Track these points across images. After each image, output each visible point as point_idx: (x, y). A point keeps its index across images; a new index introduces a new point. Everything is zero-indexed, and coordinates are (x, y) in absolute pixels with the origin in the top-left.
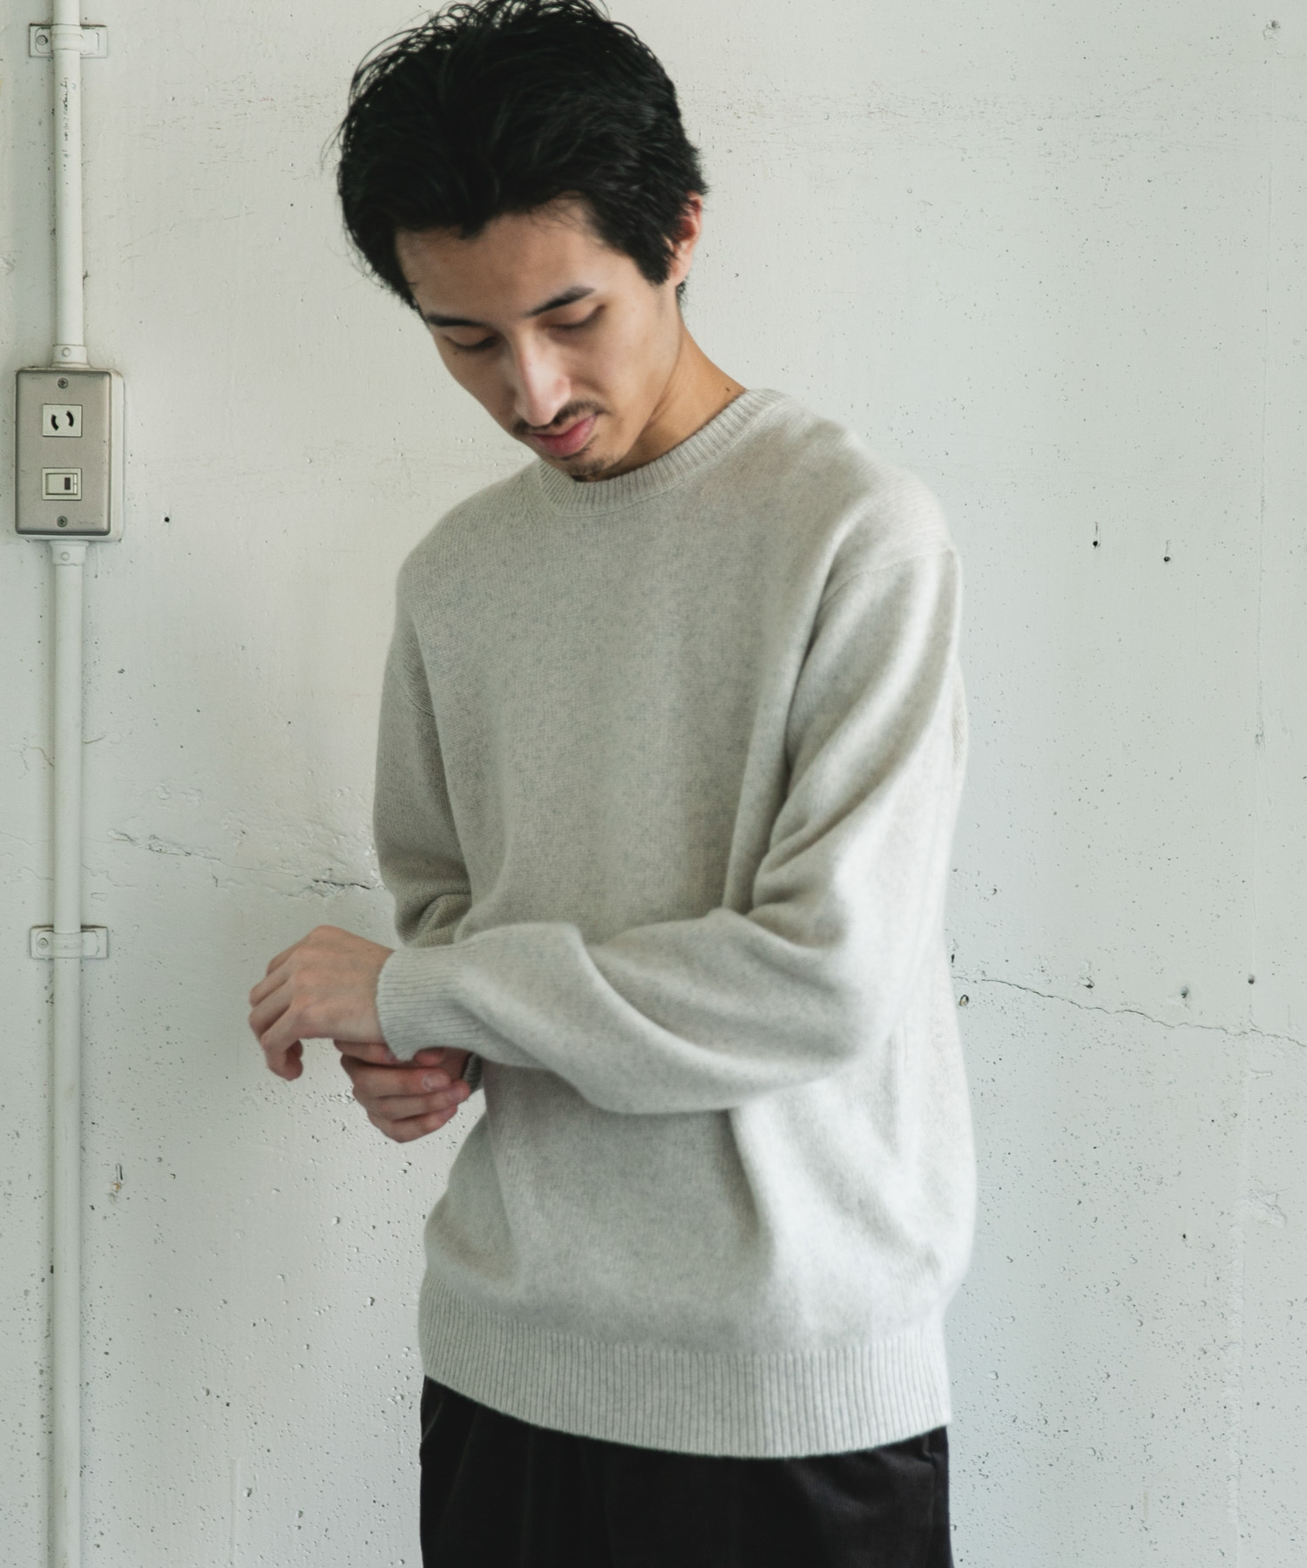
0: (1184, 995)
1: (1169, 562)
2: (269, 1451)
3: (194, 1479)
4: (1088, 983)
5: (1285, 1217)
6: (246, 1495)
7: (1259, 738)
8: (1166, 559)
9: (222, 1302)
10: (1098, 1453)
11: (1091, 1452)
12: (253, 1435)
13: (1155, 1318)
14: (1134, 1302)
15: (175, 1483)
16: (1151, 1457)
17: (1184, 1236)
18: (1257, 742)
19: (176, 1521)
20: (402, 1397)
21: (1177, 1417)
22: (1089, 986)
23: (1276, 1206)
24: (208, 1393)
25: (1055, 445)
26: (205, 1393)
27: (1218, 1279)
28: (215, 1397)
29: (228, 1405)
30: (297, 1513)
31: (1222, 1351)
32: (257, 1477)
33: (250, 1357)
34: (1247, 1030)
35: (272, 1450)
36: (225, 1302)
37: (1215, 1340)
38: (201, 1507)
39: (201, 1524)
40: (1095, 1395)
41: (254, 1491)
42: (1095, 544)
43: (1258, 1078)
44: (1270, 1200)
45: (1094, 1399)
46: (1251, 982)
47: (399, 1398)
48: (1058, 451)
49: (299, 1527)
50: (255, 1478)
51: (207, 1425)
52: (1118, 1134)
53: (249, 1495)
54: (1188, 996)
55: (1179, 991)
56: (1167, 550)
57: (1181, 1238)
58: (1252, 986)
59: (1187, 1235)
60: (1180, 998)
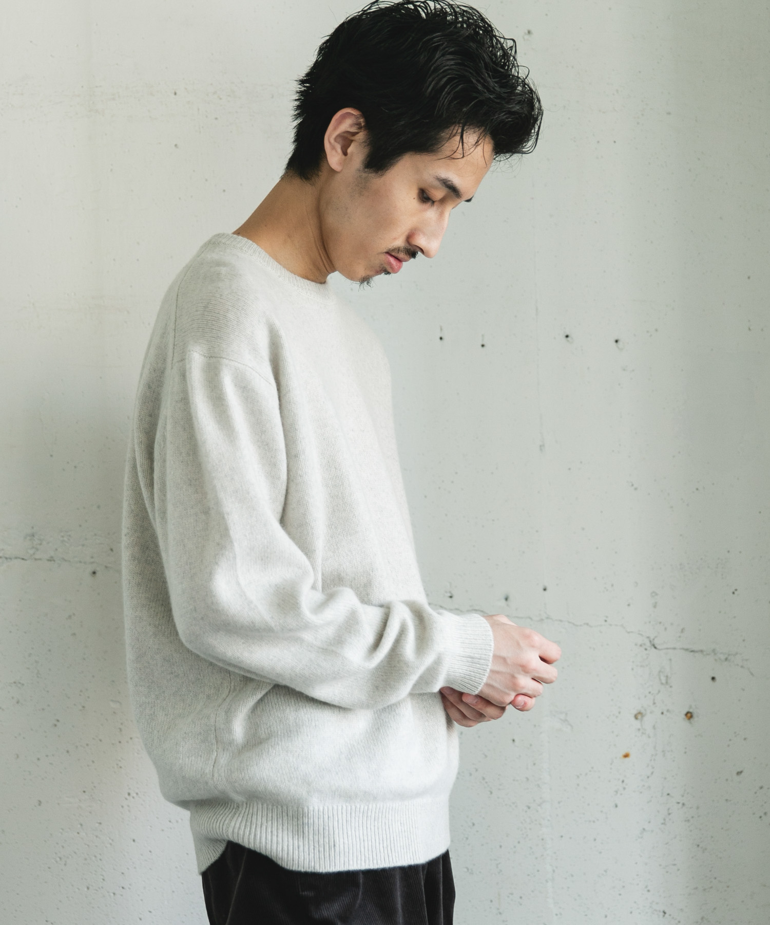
0: (506, 599)
1: (484, 348)
4: (449, 595)
5: (572, 726)
7: (542, 447)
8: (483, 346)
10: (470, 871)
11: (466, 870)
13: (499, 789)
14: (486, 780)
16: (501, 871)
18: (541, 450)
20: (60, 858)
21: (515, 847)
22: (451, 597)
23: (566, 720)
27: (534, 764)
31: (539, 807)
34: (544, 618)
37: (534, 801)
40: (466, 836)
42: (441, 338)
44: (562, 716)
45: (465, 838)
46: (545, 590)
47: (58, 859)
48: (417, 285)
54: (508, 600)
55: (503, 597)
56: (483, 340)
57: (512, 741)
58: (545, 592)
59: (515, 740)
60: (504, 601)
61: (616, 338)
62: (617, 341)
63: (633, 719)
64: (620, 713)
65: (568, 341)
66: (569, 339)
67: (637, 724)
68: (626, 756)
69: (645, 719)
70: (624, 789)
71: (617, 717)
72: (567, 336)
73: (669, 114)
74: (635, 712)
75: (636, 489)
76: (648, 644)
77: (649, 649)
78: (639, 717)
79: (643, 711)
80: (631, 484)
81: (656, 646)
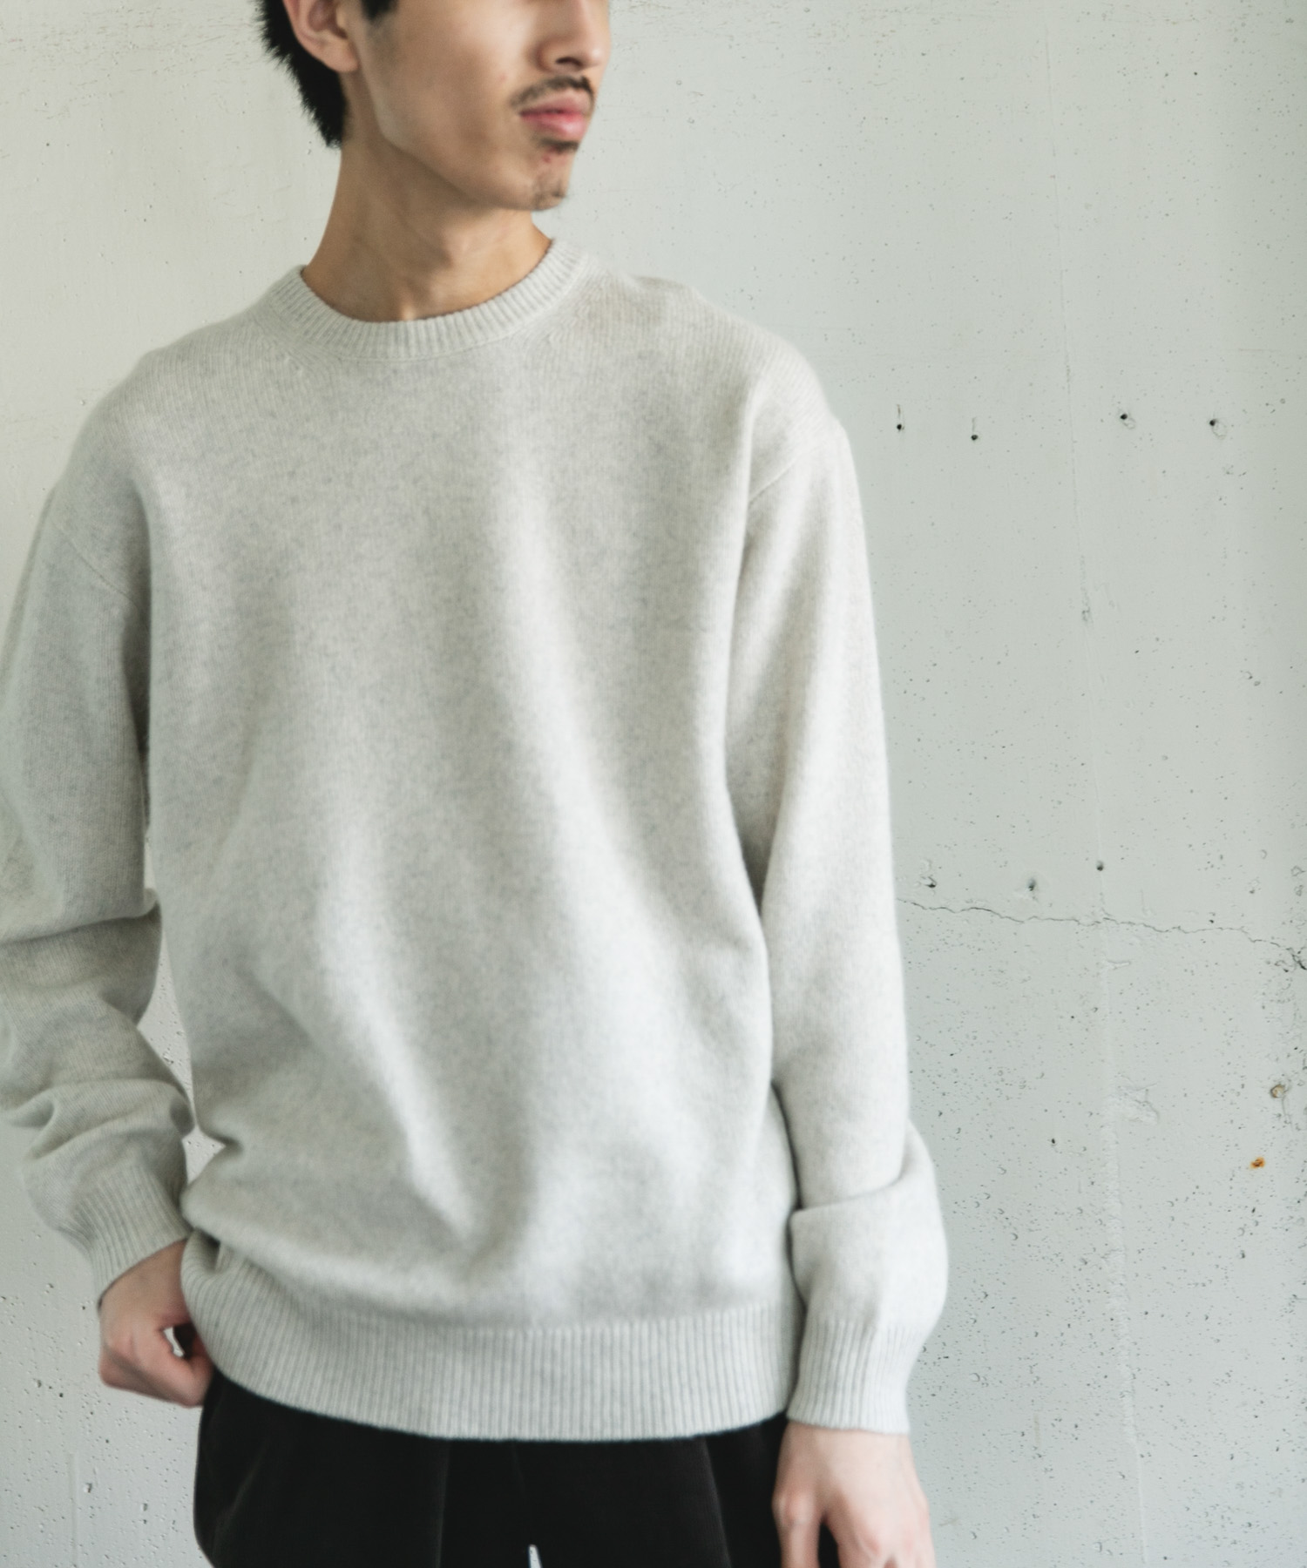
0: (1032, 887)
1: (977, 441)
2: (107, 1441)
3: (30, 1478)
4: (930, 882)
5: (1157, 1113)
6: (86, 1490)
7: (1086, 614)
8: (974, 438)
9: (48, 1286)
10: (982, 1379)
11: (975, 1378)
12: (90, 1425)
13: (1031, 1230)
14: (1006, 1215)
15: (11, 1484)
16: (1038, 1378)
17: (1053, 1141)
18: (1084, 619)
19: (13, 1525)
21: (1062, 1334)
22: (932, 886)
23: (1147, 1102)
24: (40, 1384)
25: (849, 329)
26: (36, 1385)
27: (1093, 1183)
28: (47, 1388)
29: (61, 1395)
30: (142, 1507)
31: (1103, 1260)
32: (97, 1470)
33: (81, 1343)
34: (1100, 919)
35: (111, 1441)
36: (52, 1287)
37: (1095, 1249)
38: (39, 1508)
39: (41, 1526)
40: (973, 1316)
41: (94, 1486)
42: (899, 427)
43: (1116, 968)
44: (1140, 1096)
45: (972, 1321)
46: (1100, 868)
48: (853, 335)
49: (145, 1521)
50: (95, 1472)
51: (41, 1419)
52: (975, 1038)
53: (89, 1490)
54: (1035, 888)
55: (1026, 884)
56: (973, 428)
57: (1051, 1143)
58: (1101, 872)
59: (1056, 1140)
60: (1028, 890)
61: (1211, 419)
62: (1212, 423)
63: (1268, 1096)
64: (1243, 1086)
65: (1126, 425)
66: (1126, 421)
67: (1275, 1105)
68: (1258, 1164)
69: (1289, 1095)
70: (1257, 1223)
71: (1239, 1094)
72: (1124, 417)
73: (1290, 21)
74: (1271, 1084)
75: (1257, 684)
76: (1290, 961)
77: (1291, 969)
78: (1279, 1092)
79: (1284, 1081)
80: (1248, 676)
81: (1303, 964)
